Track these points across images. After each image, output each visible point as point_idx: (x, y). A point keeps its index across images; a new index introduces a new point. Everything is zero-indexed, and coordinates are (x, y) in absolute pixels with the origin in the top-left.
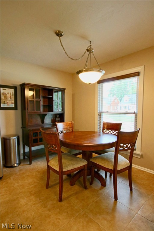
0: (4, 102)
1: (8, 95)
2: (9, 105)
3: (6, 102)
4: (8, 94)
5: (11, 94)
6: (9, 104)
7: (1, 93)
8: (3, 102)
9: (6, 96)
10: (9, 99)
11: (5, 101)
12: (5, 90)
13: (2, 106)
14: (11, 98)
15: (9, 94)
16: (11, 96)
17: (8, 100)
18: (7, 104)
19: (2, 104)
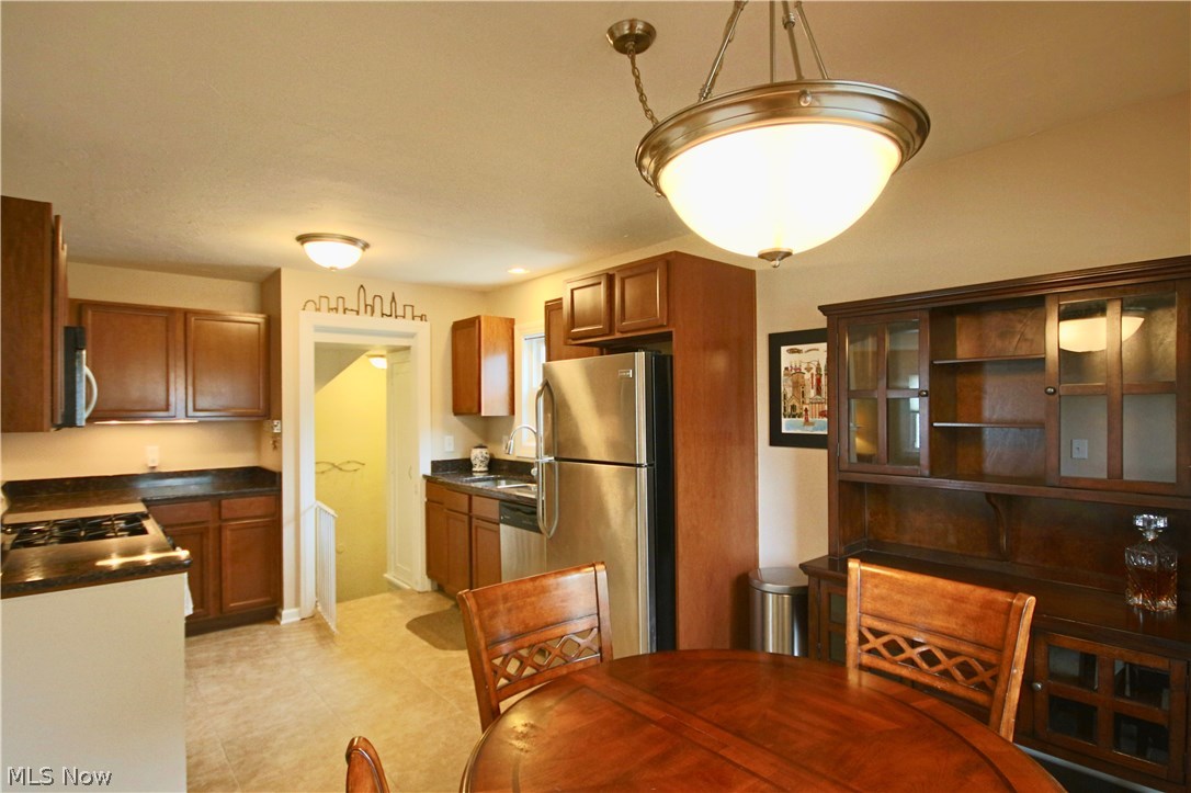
0: (793, 407)
1: (807, 376)
2: (812, 424)
3: (798, 411)
4: (808, 369)
5: (818, 369)
6: (810, 419)
7: (783, 369)
8: (789, 410)
9: (800, 380)
10: (812, 393)
11: (797, 404)
12: (799, 351)
13: (784, 430)
14: (819, 392)
15: (814, 371)
16: (819, 381)
17: (808, 401)
18: (803, 419)
19: (784, 420)
